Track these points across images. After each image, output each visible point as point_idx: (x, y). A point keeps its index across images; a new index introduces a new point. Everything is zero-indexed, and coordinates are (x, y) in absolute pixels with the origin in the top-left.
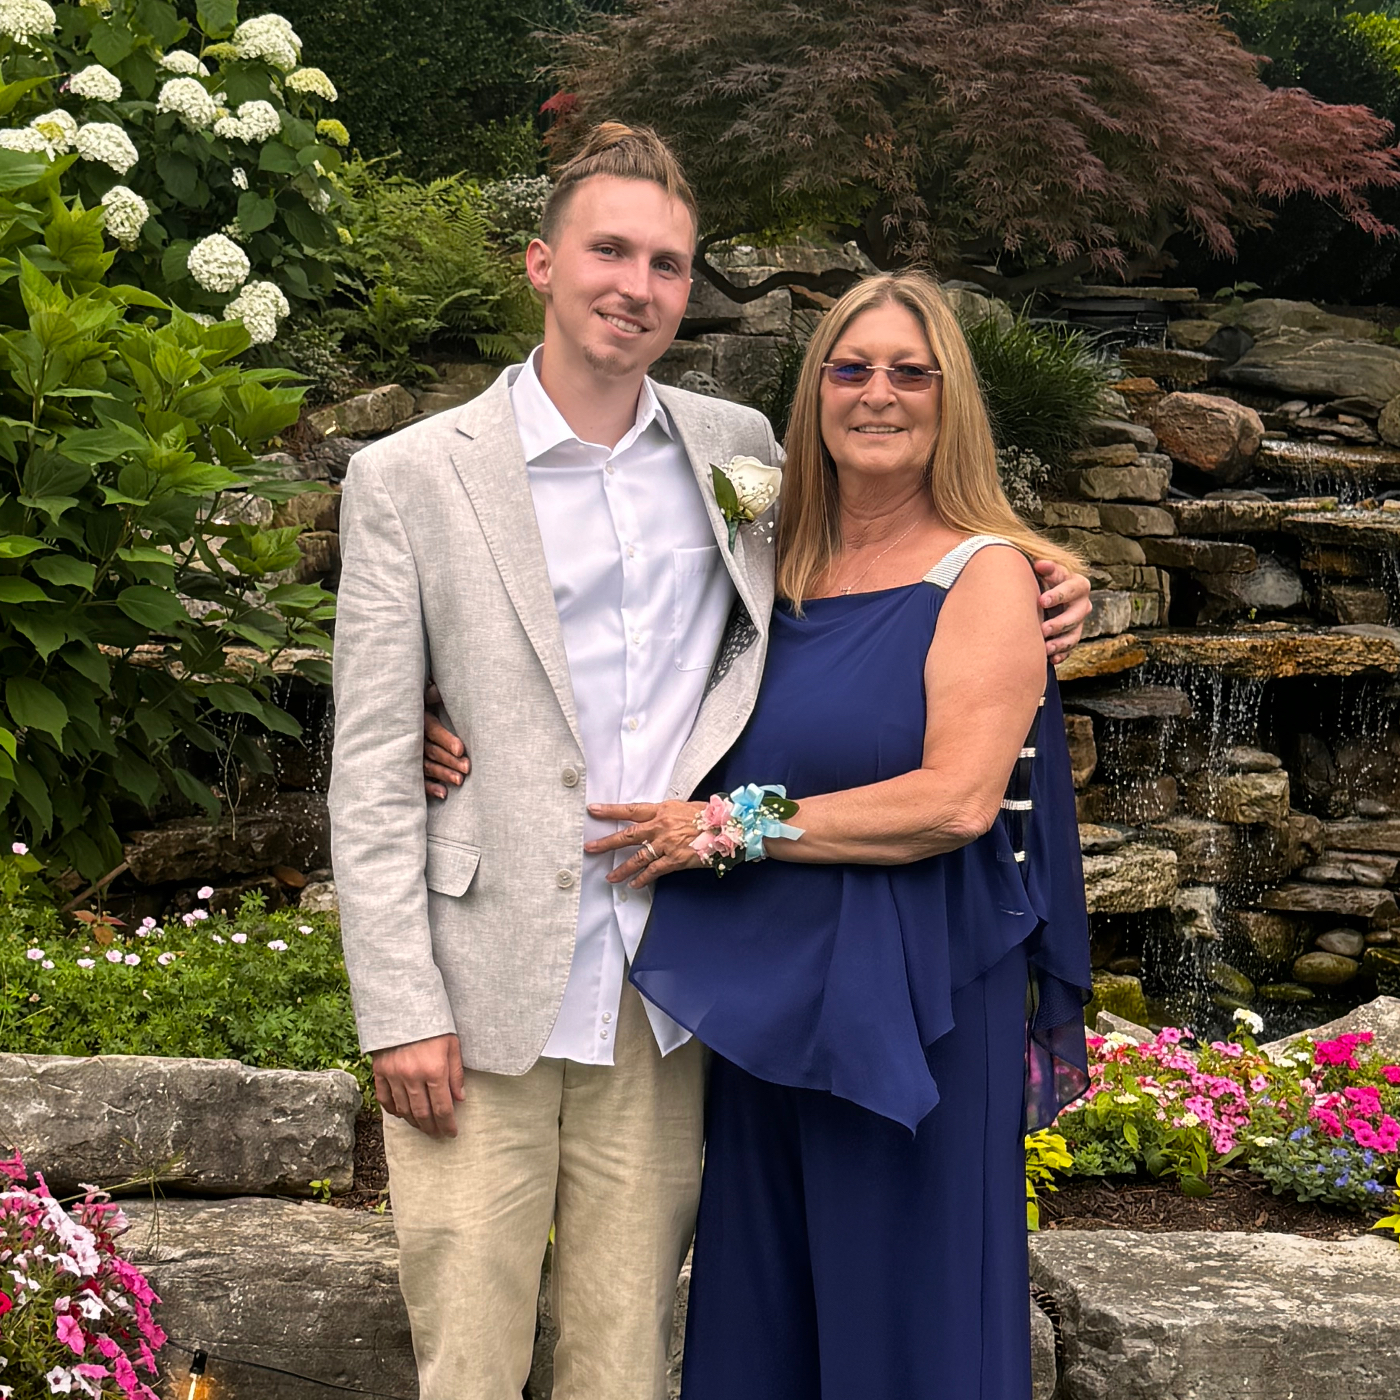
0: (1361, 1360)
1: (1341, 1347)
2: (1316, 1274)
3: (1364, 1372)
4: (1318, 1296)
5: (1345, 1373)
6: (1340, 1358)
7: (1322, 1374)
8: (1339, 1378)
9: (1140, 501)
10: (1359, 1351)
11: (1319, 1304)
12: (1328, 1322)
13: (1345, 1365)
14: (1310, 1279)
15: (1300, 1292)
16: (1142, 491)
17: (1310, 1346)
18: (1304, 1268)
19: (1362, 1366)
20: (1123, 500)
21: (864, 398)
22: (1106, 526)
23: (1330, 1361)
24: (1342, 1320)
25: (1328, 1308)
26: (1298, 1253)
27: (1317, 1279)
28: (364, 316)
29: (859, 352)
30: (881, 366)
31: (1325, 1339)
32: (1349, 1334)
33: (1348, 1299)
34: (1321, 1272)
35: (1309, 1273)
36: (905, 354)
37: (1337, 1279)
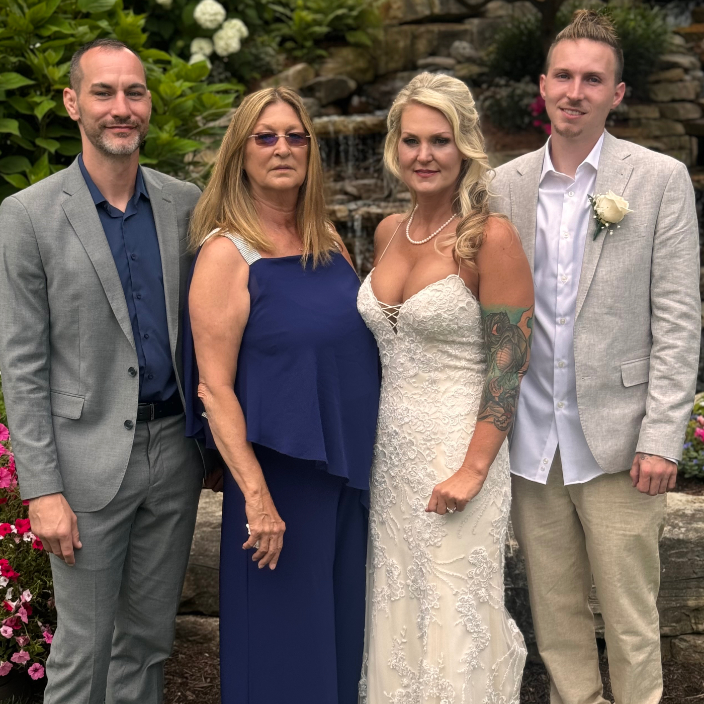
0: (697, 554)
1: (687, 548)
2: (684, 513)
3: (698, 559)
4: (681, 524)
5: (689, 560)
6: (687, 553)
7: (679, 560)
8: (687, 562)
9: (683, 101)
10: (696, 549)
11: (680, 528)
12: (681, 536)
13: (689, 556)
14: (681, 516)
15: (673, 522)
16: (684, 95)
17: (672, 548)
18: (679, 510)
19: (698, 556)
20: (674, 101)
21: (276, 152)
22: (663, 115)
23: (681, 555)
24: (688, 536)
25: (683, 530)
26: (680, 503)
27: (684, 515)
28: (290, 27)
29: (269, 127)
30: (281, 134)
31: (680, 545)
32: (691, 542)
33: (695, 525)
34: (686, 512)
35: (681, 513)
36: (292, 128)
37: (693, 515)
